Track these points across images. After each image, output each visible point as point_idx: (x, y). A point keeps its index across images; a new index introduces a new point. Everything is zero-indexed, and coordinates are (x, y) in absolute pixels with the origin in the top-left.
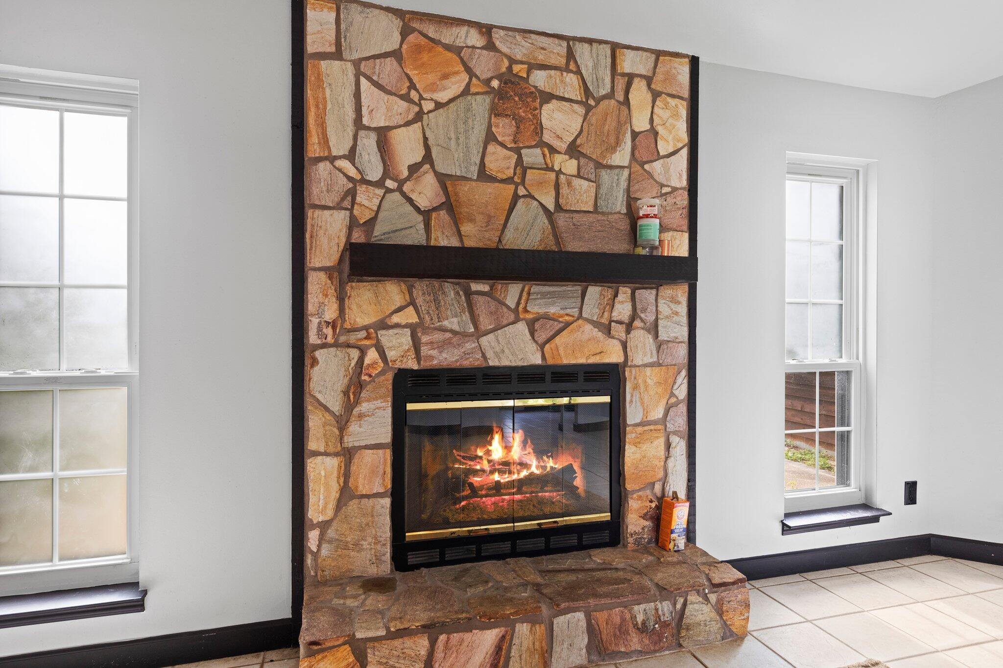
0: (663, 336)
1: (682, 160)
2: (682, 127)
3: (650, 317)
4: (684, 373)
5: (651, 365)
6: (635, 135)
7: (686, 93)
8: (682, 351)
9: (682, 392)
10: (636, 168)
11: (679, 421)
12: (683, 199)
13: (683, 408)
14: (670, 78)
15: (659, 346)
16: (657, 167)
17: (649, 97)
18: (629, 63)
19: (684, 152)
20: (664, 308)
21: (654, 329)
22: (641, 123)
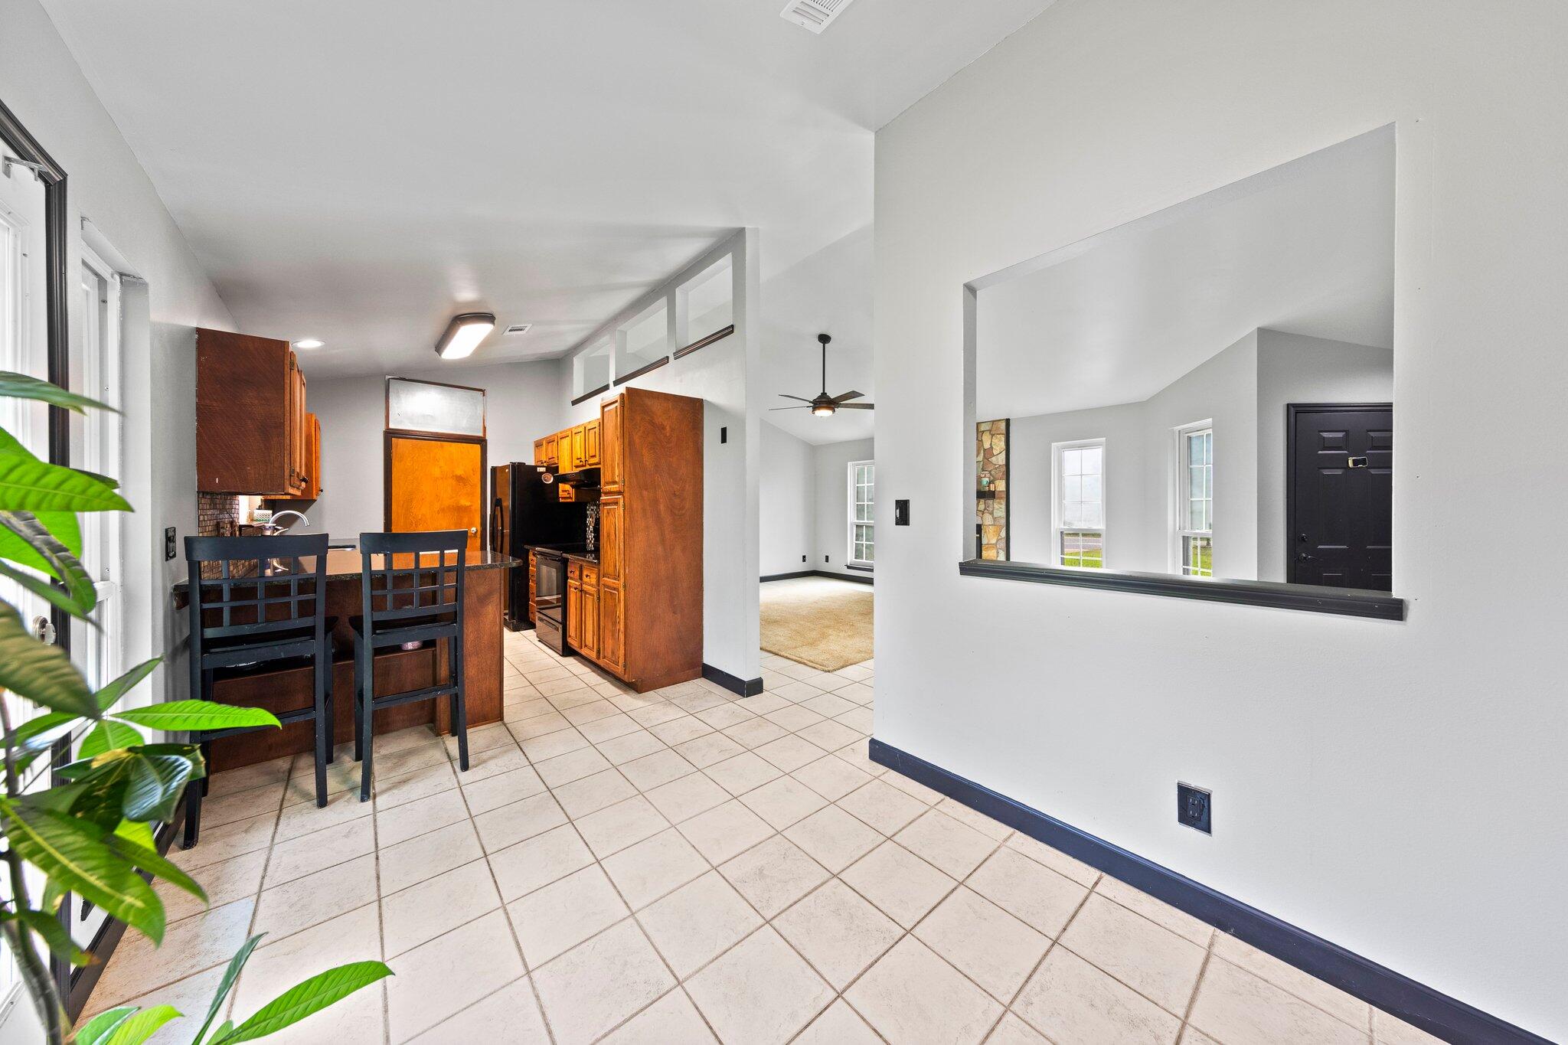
0: (995, 515)
1: (1003, 455)
2: (1003, 444)
3: (991, 509)
4: (1005, 528)
5: (992, 525)
6: (985, 450)
7: (1004, 432)
8: (1003, 521)
9: (1003, 534)
10: (986, 460)
11: (1003, 544)
12: (1004, 469)
13: (1004, 541)
14: (998, 428)
15: (995, 519)
16: (994, 459)
17: (990, 436)
18: (983, 428)
19: (1004, 452)
20: (996, 506)
21: (992, 513)
22: (987, 445)
